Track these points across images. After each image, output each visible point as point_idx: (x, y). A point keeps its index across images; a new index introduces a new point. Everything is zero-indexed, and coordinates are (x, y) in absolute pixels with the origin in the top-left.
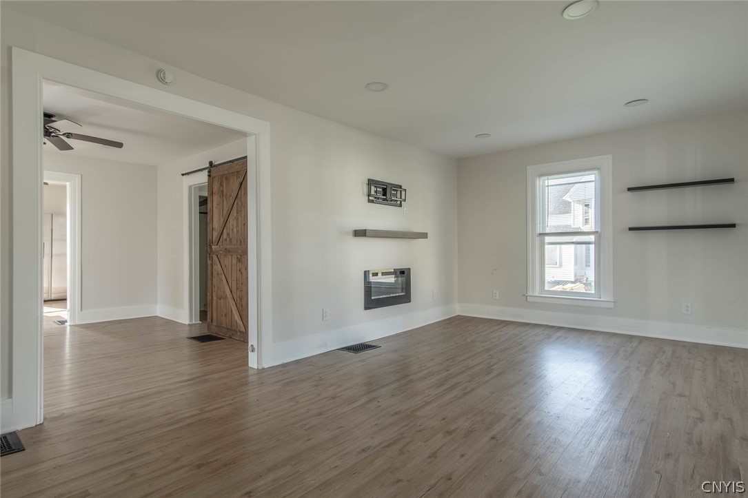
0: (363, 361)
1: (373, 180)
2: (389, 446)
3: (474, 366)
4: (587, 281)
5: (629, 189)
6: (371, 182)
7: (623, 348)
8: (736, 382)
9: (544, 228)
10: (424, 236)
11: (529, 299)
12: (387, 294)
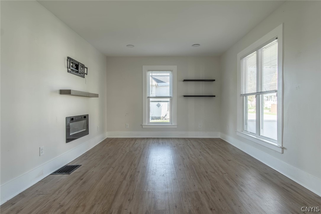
1: (71, 58)
5: (184, 81)
9: (150, 94)
10: (96, 96)
11: (143, 127)
12: (77, 131)
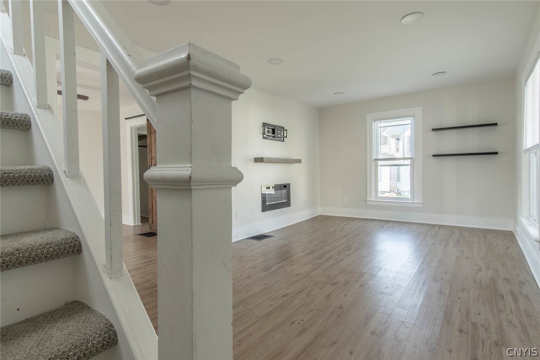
0: (265, 245)
1: (266, 124)
2: (299, 293)
3: (339, 246)
4: (398, 191)
5: (433, 130)
6: (264, 125)
7: (429, 233)
8: (498, 249)
9: (377, 155)
10: (299, 161)
11: (368, 203)
12: (276, 201)
